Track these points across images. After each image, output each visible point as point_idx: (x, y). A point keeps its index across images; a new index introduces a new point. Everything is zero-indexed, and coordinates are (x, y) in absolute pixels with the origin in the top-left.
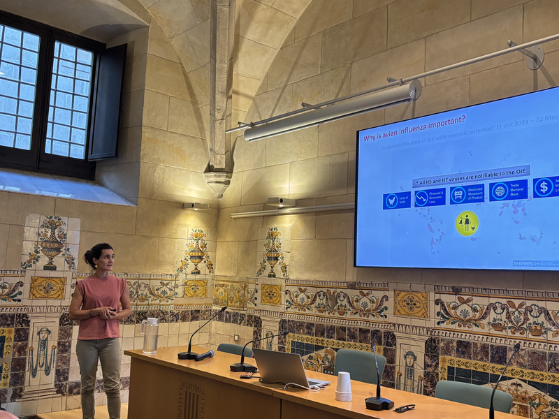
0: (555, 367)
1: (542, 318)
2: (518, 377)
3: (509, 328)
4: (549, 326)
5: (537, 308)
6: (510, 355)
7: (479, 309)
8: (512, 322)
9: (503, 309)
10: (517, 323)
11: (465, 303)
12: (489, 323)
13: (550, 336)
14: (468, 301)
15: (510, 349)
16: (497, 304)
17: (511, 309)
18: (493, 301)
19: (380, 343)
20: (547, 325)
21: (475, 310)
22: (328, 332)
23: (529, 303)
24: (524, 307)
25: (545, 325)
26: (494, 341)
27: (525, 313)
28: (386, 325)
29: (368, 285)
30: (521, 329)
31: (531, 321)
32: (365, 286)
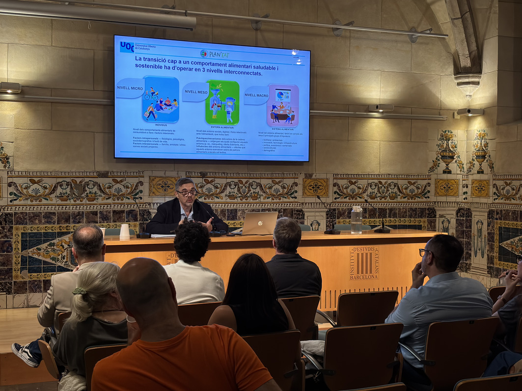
1: (258, 189)
3: (239, 197)
4: (262, 193)
5: (255, 183)
6: (239, 214)
7: (219, 186)
8: (241, 193)
9: (236, 186)
10: (244, 193)
11: (209, 183)
12: (226, 195)
13: (262, 200)
14: (212, 181)
15: (240, 210)
16: (231, 183)
17: (240, 185)
18: (229, 180)
19: (136, 220)
20: (261, 193)
21: (216, 187)
22: (75, 218)
23: (251, 181)
24: (248, 183)
25: (259, 193)
26: (229, 206)
27: (249, 187)
28: (142, 205)
29: (122, 174)
30: (246, 197)
31: (252, 191)
32: (119, 174)
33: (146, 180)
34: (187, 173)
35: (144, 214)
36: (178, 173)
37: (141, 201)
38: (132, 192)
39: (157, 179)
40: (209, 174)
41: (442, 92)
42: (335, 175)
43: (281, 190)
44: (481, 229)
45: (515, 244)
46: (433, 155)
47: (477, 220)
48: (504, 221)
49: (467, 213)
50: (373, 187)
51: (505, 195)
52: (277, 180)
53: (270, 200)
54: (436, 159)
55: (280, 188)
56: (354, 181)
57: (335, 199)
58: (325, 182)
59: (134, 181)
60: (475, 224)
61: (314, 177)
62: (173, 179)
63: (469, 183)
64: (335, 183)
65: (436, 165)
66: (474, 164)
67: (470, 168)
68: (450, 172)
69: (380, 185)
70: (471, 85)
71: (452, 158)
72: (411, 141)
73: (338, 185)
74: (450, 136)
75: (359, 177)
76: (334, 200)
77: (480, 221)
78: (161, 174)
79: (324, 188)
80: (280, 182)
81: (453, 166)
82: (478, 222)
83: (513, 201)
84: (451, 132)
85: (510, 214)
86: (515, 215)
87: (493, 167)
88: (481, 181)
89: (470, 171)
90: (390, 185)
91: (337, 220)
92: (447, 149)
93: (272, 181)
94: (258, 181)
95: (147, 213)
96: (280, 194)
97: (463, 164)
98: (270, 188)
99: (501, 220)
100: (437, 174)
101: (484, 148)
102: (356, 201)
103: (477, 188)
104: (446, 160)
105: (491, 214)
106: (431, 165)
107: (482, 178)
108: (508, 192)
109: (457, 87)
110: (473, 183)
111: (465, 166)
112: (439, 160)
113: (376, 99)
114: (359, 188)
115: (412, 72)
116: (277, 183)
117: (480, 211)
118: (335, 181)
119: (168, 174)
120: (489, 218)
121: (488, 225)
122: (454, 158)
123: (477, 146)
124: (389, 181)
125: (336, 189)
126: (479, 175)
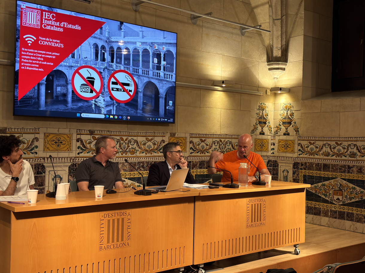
0: (140, 168)
1: (135, 146)
2: (124, 177)
3: (120, 152)
5: (133, 140)
8: (122, 149)
9: (118, 142)
10: (124, 149)
13: (138, 154)
17: (122, 142)
20: (137, 148)
23: (130, 138)
24: (128, 140)
25: (136, 149)
27: (128, 143)
28: (37, 159)
29: (19, 130)
30: (125, 152)
31: (130, 147)
32: (16, 130)
33: (41, 136)
34: (78, 130)
35: (38, 168)
36: (70, 131)
37: (36, 155)
38: (28, 148)
39: (51, 136)
40: (96, 132)
41: (260, 74)
42: (191, 135)
43: (153, 146)
44: (287, 176)
45: (318, 188)
46: (254, 121)
47: (283, 169)
48: (308, 171)
49: (274, 164)
50: (216, 144)
51: (309, 152)
52: (150, 138)
53: (144, 154)
54: (256, 124)
55: (151, 144)
56: (203, 139)
57: (191, 153)
58: (184, 139)
59: (30, 137)
60: (282, 172)
61: (176, 136)
62: (65, 136)
63: (276, 142)
64: (191, 141)
65: (255, 129)
66: (281, 128)
67: (277, 131)
68: (263, 134)
69: (221, 143)
70: (280, 70)
71: (265, 123)
72: (240, 110)
73: (193, 142)
74: (264, 107)
75: (207, 136)
76: (190, 155)
77: (286, 170)
78: (55, 131)
79: (183, 145)
80: (152, 139)
81: (266, 129)
82: (284, 171)
83: (316, 156)
84: (265, 105)
85: (314, 166)
86: (318, 166)
87: (298, 131)
88: (286, 140)
89: (277, 133)
90: (227, 143)
91: (192, 170)
92: (262, 117)
93: (146, 138)
94: (135, 138)
95: (41, 167)
96: (152, 150)
97: (271, 128)
98: (144, 144)
99: (306, 170)
100: (256, 135)
101: (290, 117)
102: (205, 155)
103: (283, 146)
104: (261, 125)
105: (296, 165)
106: (252, 128)
107: (287, 139)
108: (312, 149)
109: (269, 71)
110: (279, 142)
111: (272, 129)
112: (257, 125)
113: (219, 76)
114: (207, 145)
115: (242, 58)
116: (150, 140)
117: (285, 163)
118: (191, 139)
119: (62, 131)
120: (294, 167)
121: (294, 173)
122: (266, 124)
123: (284, 115)
124: (227, 140)
125: (191, 145)
126: (285, 137)
